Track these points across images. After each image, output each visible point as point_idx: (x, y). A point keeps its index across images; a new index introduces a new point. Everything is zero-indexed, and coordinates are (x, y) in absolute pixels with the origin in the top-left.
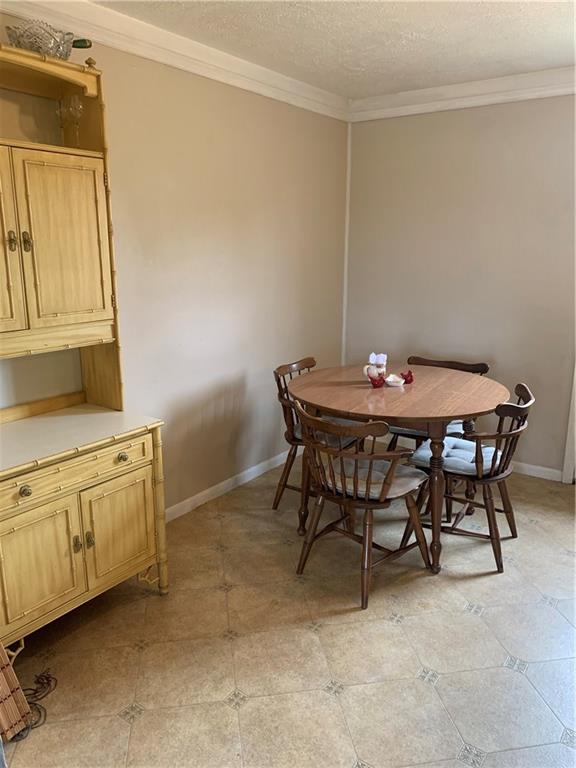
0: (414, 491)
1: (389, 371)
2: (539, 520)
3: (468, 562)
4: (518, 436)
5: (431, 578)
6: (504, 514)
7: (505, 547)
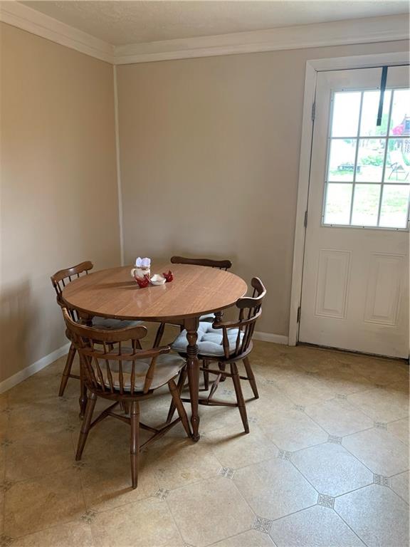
0: (176, 377)
1: (154, 271)
2: (274, 379)
3: (222, 426)
4: (255, 323)
5: (193, 446)
6: (248, 381)
7: (250, 408)
